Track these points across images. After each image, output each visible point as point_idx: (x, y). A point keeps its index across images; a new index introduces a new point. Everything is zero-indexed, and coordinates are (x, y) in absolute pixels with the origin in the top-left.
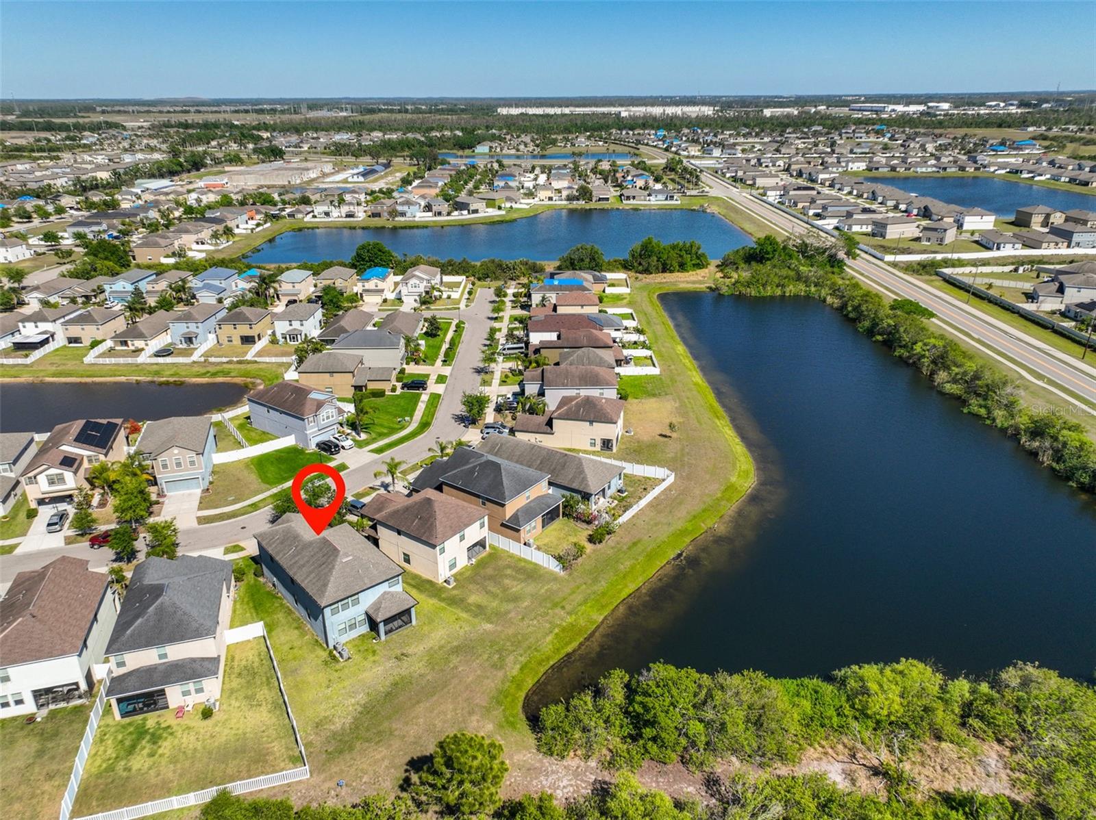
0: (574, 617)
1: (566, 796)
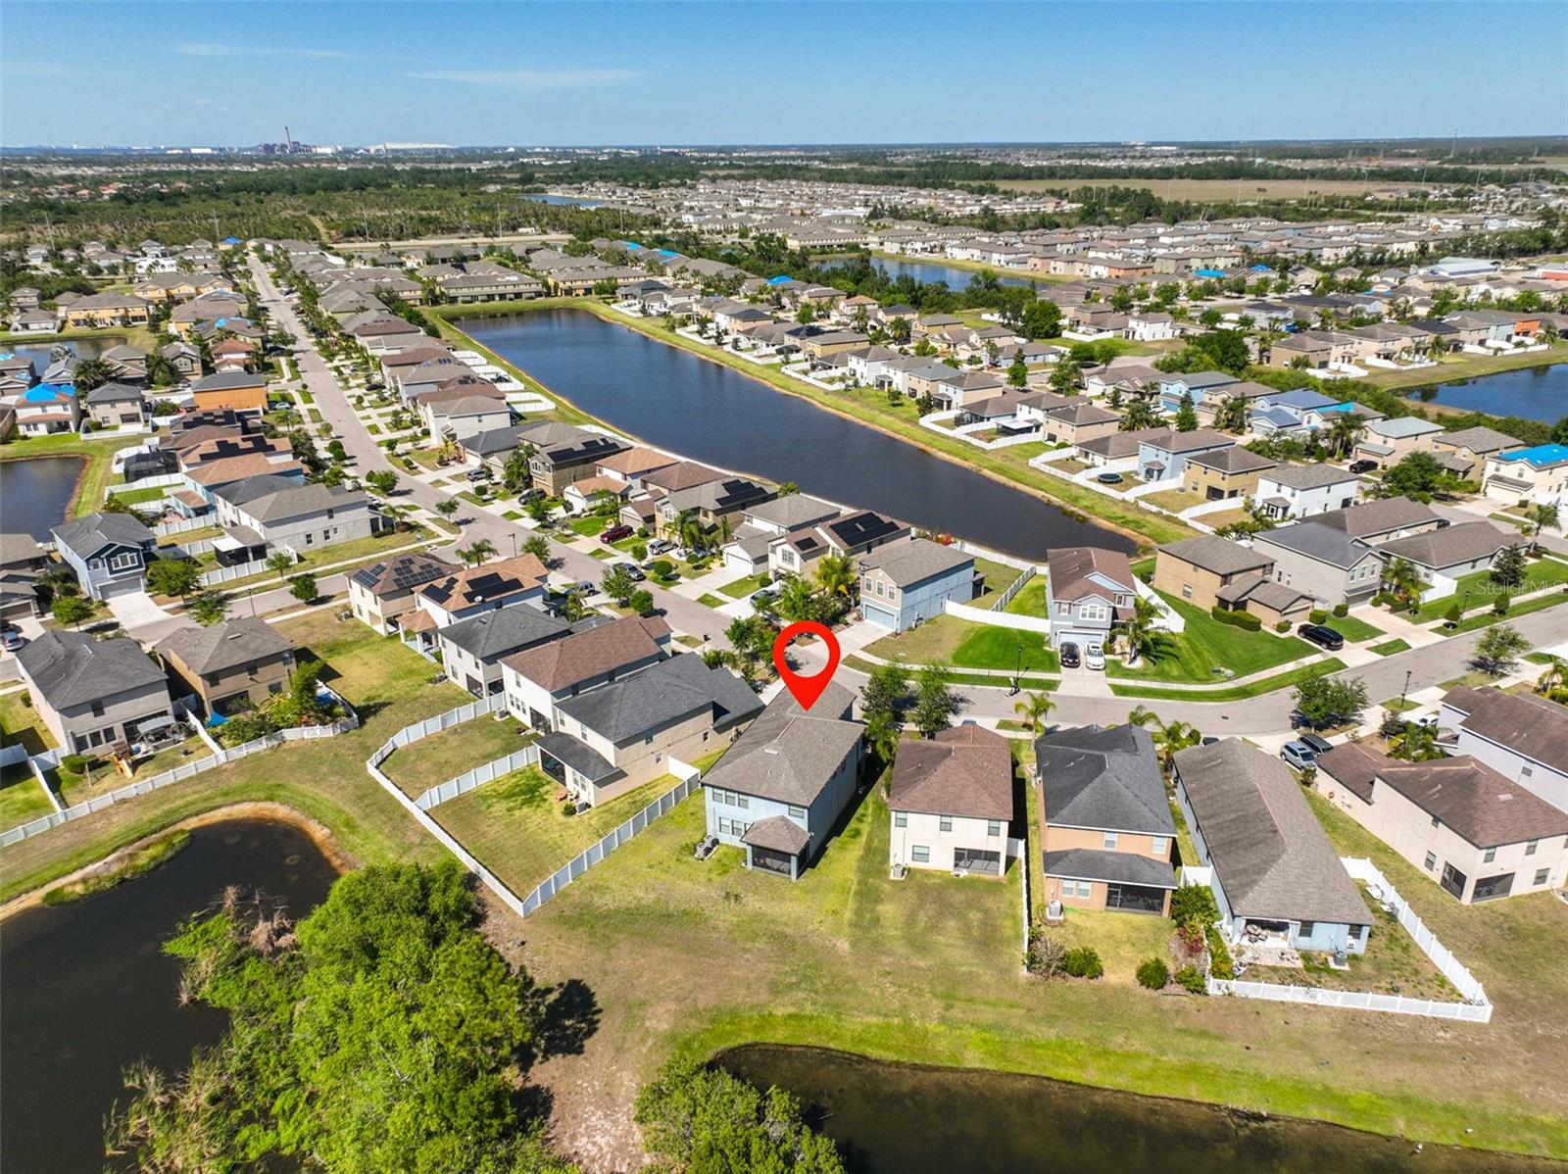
0: (942, 1028)
1: (581, 1151)
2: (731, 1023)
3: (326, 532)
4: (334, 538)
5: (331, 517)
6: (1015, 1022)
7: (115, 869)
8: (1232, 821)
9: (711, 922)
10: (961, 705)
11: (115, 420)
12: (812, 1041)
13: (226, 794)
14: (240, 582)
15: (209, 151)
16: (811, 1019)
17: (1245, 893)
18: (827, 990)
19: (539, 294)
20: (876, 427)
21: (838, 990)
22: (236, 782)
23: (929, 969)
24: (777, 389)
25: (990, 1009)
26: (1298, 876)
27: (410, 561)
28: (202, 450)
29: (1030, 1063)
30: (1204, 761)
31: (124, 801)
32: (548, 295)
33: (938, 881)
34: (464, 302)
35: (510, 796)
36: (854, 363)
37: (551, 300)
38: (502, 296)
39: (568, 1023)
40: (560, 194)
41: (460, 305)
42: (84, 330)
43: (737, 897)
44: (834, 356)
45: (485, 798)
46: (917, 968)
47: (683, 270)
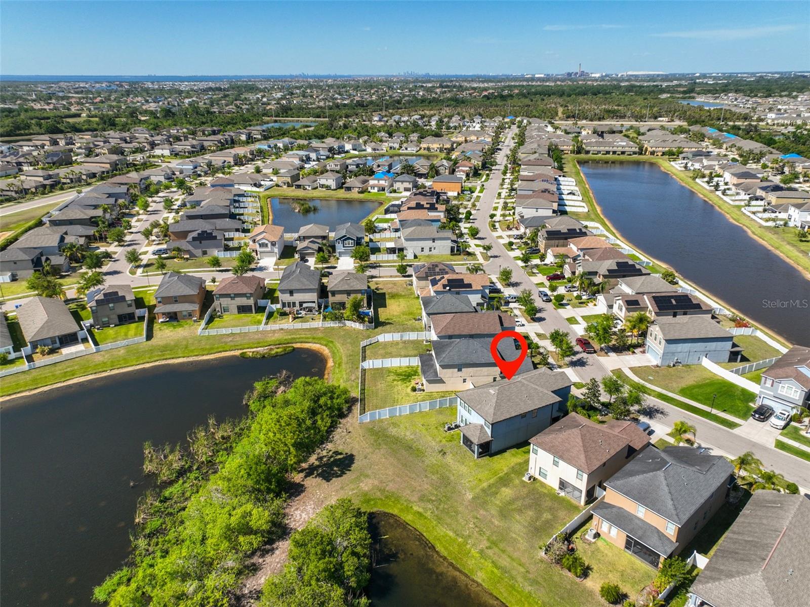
1: (294, 515)
2: (393, 502)
3: (430, 248)
4: (434, 252)
5: (434, 242)
6: (514, 573)
7: (265, 351)
8: (746, 541)
9: (424, 459)
10: (659, 415)
11: (402, 189)
12: (418, 527)
13: (314, 338)
14: (388, 262)
15: (542, 76)
16: (426, 518)
17: (708, 582)
18: (443, 510)
19: (635, 153)
20: (778, 252)
21: (448, 513)
22: (320, 335)
23: (498, 527)
24: (731, 220)
25: (508, 560)
26: (754, 592)
27: (437, 266)
28: (409, 205)
29: (505, 595)
30: (770, 502)
31: (282, 329)
32: (641, 154)
33: (546, 491)
34: (593, 154)
35: (398, 375)
36: (792, 211)
37: (641, 156)
38: (614, 153)
39: (335, 469)
40: (703, 100)
41: (590, 155)
42: (426, 152)
43: (445, 453)
44: (781, 205)
45: (390, 372)
46: (492, 523)
47: (733, 146)
